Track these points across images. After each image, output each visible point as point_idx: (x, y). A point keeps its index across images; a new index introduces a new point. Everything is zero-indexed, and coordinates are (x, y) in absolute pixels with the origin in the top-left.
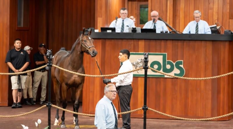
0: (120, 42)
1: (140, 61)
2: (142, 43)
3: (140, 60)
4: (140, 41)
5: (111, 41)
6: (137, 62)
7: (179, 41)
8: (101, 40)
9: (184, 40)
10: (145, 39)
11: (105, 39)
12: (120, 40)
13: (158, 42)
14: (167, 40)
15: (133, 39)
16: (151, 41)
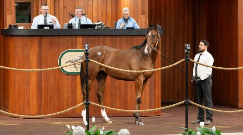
0: (57, 39)
1: (79, 59)
2: (80, 40)
3: (79, 57)
4: (78, 37)
5: (48, 38)
6: (76, 59)
7: (118, 37)
8: (37, 37)
9: (122, 35)
10: (83, 35)
11: (42, 36)
12: (57, 37)
13: (96, 38)
14: (105, 36)
15: (71, 36)
16: (89, 37)
